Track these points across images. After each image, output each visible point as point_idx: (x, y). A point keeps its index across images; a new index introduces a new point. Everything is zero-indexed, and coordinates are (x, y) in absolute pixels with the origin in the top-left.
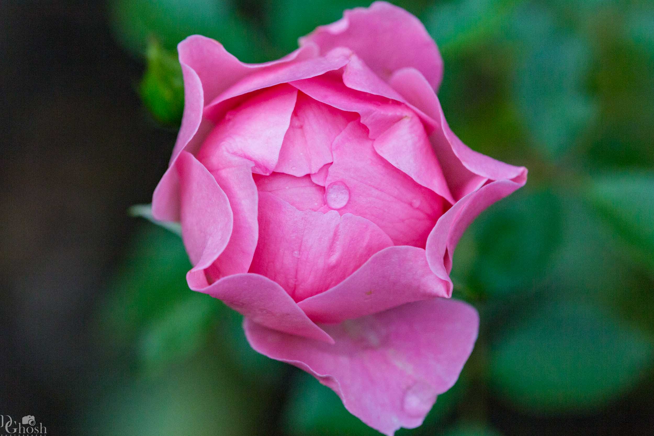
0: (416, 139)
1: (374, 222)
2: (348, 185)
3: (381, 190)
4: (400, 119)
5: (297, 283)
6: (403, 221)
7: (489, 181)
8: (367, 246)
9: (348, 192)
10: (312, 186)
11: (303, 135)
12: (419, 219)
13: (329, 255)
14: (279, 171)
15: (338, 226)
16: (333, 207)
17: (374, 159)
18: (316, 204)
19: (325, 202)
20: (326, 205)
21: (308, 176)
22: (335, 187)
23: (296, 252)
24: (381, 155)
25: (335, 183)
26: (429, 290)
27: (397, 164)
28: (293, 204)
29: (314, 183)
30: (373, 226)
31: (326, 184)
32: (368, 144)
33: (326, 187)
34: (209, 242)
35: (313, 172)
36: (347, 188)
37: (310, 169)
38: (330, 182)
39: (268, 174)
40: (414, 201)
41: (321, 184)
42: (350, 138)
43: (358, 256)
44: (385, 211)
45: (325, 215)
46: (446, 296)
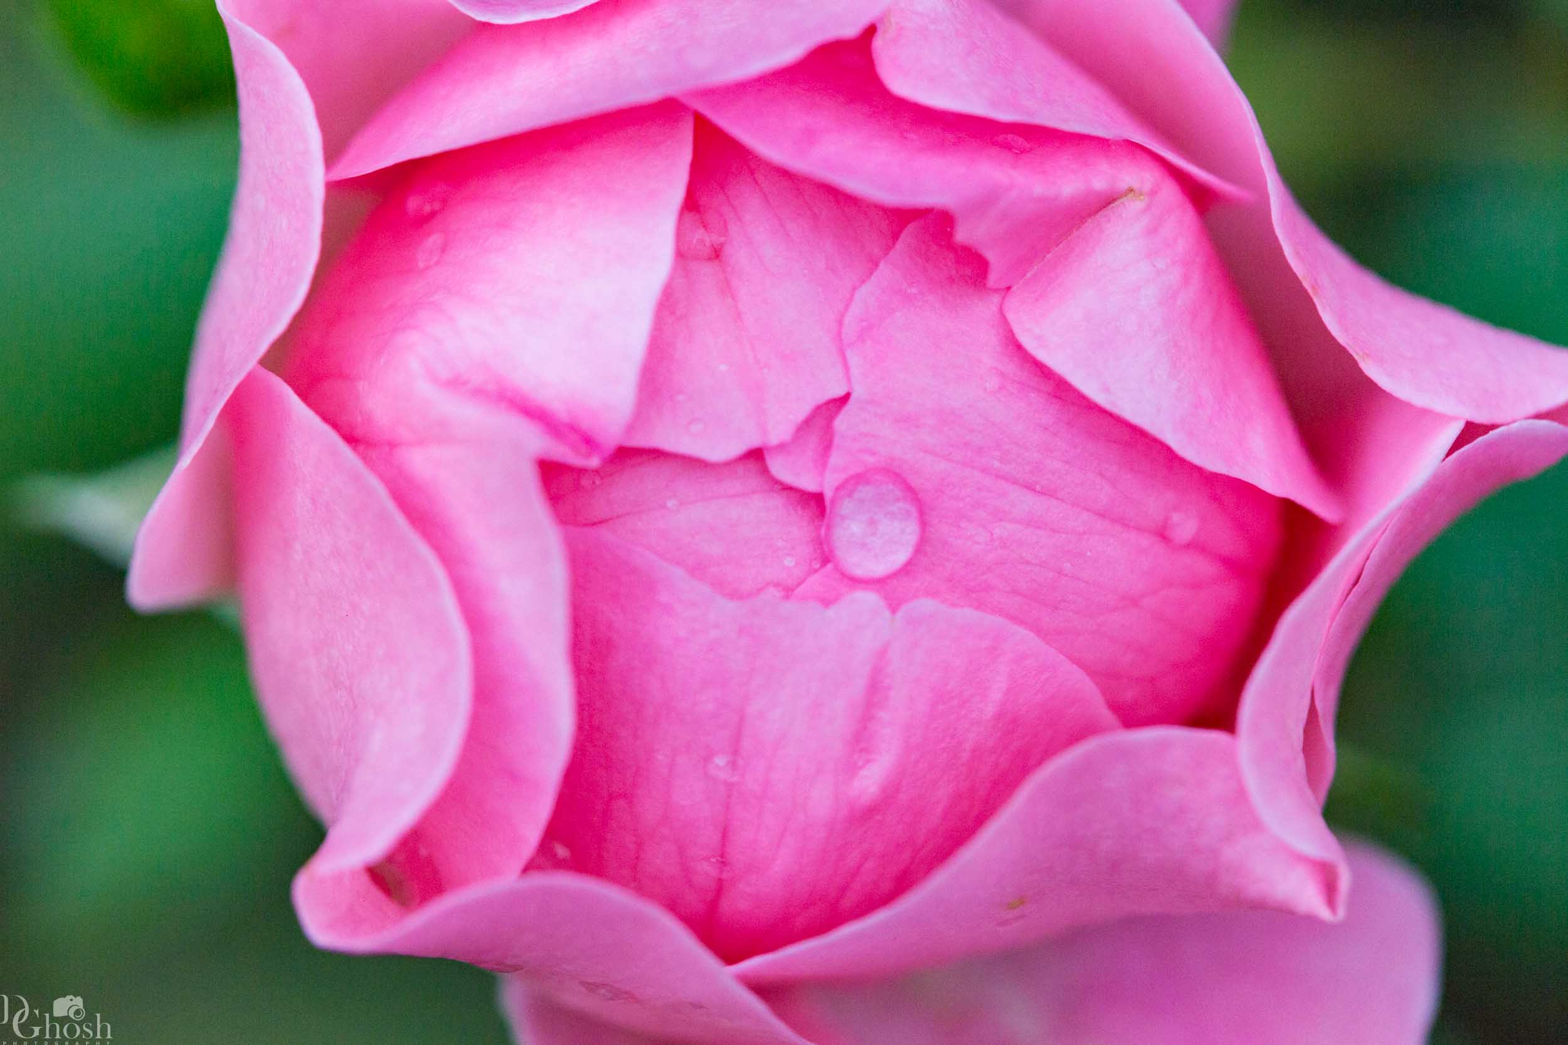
0: (1174, 276)
1: (1021, 622)
2: (916, 482)
3: (1047, 493)
4: (1106, 201)
5: (725, 876)
6: (1133, 601)
7: (1471, 431)
8: (999, 716)
9: (914, 513)
10: (772, 490)
11: (727, 289)
12: (1196, 585)
13: (851, 769)
14: (640, 441)
15: (882, 654)
16: (859, 572)
17: (1011, 368)
18: (789, 562)
19: (825, 556)
20: (830, 566)
21: (756, 455)
22: (865, 492)
23: (720, 761)
24: (1042, 355)
25: (859, 479)
26: (1253, 890)
27: (1107, 390)
28: (698, 570)
29: (777, 482)
30: (1022, 637)
31: (828, 485)
32: (984, 309)
33: (828, 494)
34: (377, 741)
35: (774, 439)
36: (911, 492)
37: (763, 429)
38: (842, 477)
39: (594, 462)
40: (1176, 517)
41: (808, 483)
42: (914, 290)
43: (965, 756)
44: (1060, 572)
45: (831, 612)
46: (1324, 913)
